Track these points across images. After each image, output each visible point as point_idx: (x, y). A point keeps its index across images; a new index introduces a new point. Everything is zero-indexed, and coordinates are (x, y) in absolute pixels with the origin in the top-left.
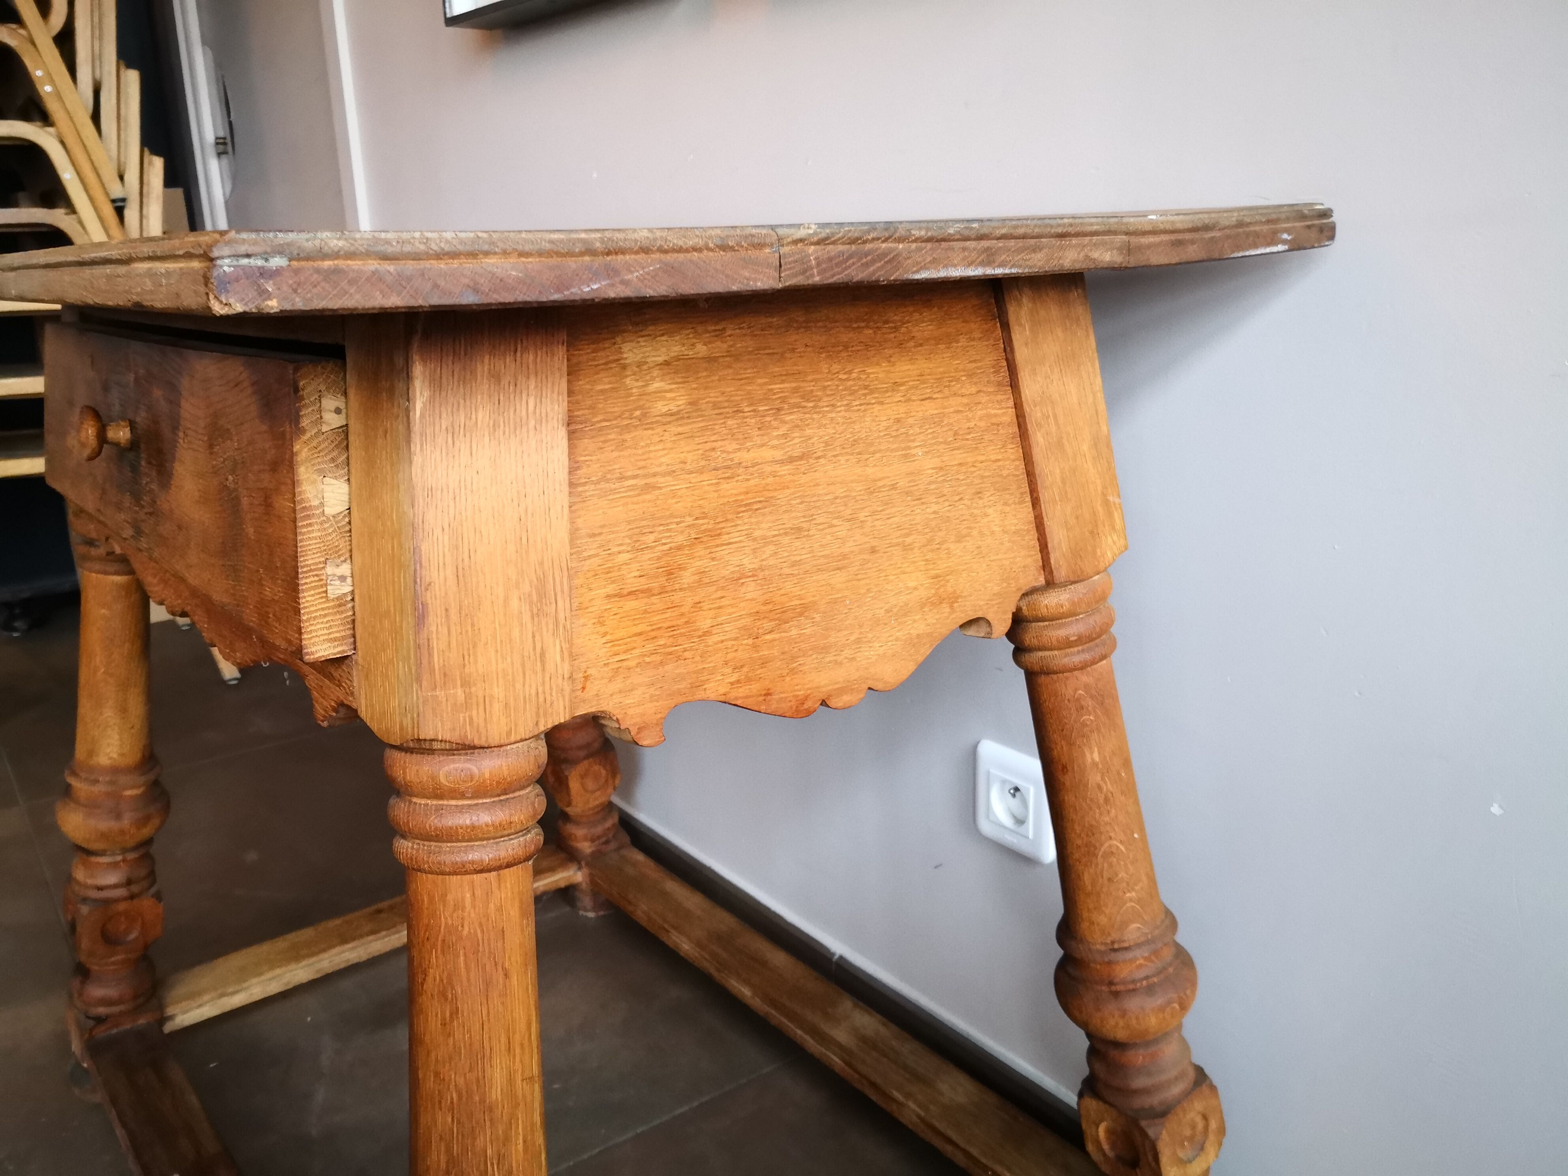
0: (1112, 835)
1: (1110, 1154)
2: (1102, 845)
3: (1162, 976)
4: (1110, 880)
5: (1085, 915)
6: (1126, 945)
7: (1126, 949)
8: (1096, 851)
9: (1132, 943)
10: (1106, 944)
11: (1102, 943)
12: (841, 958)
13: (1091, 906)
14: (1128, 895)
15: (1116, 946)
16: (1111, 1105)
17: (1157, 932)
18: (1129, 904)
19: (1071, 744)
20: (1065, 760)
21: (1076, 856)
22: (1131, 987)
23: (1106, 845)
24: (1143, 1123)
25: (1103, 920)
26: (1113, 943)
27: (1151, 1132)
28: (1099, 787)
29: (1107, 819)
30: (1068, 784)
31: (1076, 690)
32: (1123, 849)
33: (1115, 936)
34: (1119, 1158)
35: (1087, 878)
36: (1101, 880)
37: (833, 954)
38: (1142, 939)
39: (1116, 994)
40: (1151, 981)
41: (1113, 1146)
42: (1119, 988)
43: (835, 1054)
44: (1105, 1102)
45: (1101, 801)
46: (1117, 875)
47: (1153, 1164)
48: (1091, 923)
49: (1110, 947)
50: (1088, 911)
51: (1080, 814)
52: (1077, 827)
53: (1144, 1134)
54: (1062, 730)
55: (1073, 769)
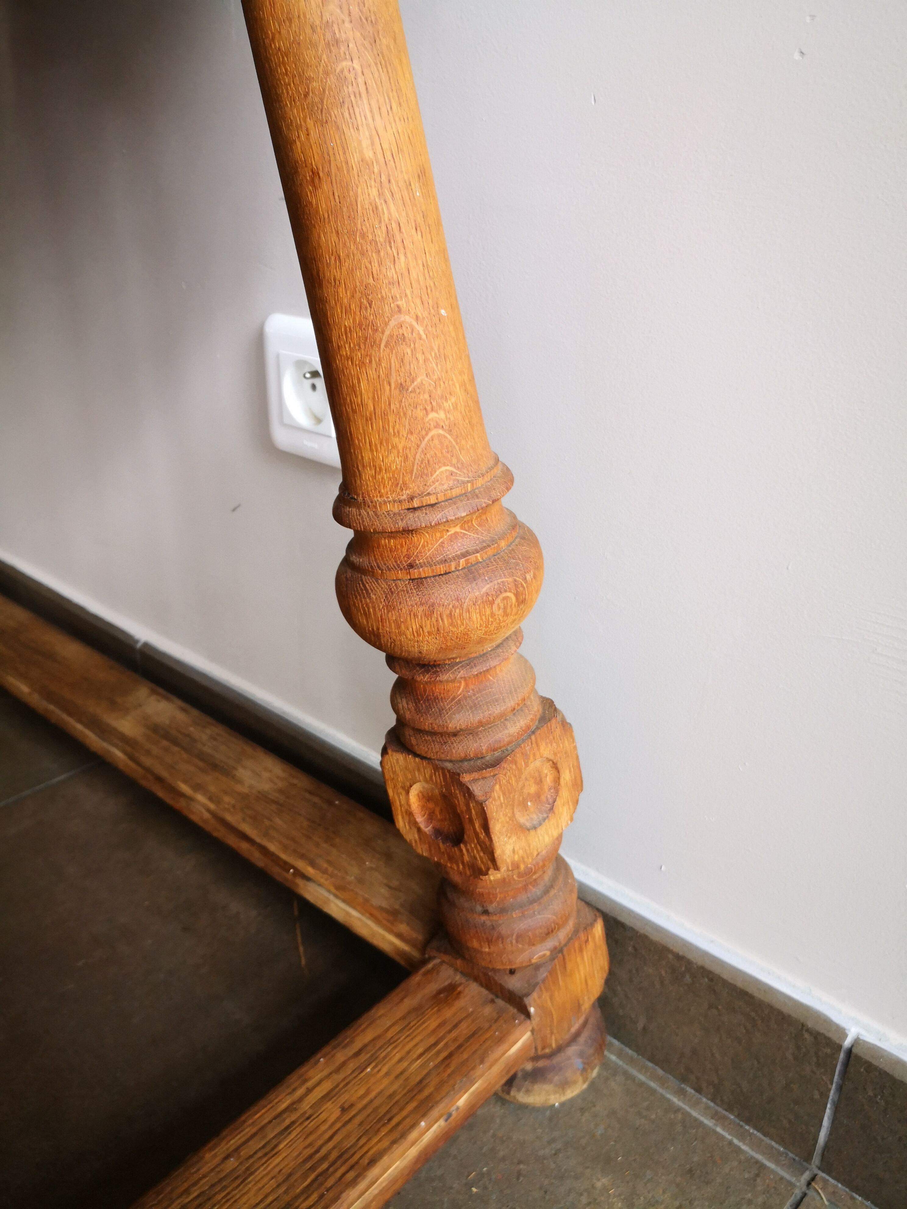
0: (402, 303)
1: (427, 829)
2: (386, 324)
3: (490, 552)
4: (402, 387)
5: (367, 456)
6: (432, 500)
7: (433, 507)
8: (378, 335)
9: (441, 498)
10: (400, 501)
11: (395, 501)
12: (146, 645)
13: (375, 440)
14: (432, 415)
15: (416, 503)
16: (423, 758)
17: (480, 482)
18: (434, 432)
20: (315, 160)
21: (346, 351)
22: (442, 569)
23: (392, 323)
24: (466, 778)
25: (393, 461)
26: (411, 498)
27: (477, 790)
29: (391, 273)
30: (323, 207)
32: (420, 329)
33: (414, 487)
34: (438, 832)
35: (365, 388)
36: (387, 388)
37: (137, 641)
38: (456, 492)
39: (419, 582)
40: (472, 558)
41: (431, 817)
44: (416, 755)
46: (414, 378)
47: (482, 836)
48: (378, 470)
49: (407, 505)
50: (371, 450)
51: (346, 265)
52: (344, 295)
53: (469, 794)
54: (306, 95)
55: (329, 174)
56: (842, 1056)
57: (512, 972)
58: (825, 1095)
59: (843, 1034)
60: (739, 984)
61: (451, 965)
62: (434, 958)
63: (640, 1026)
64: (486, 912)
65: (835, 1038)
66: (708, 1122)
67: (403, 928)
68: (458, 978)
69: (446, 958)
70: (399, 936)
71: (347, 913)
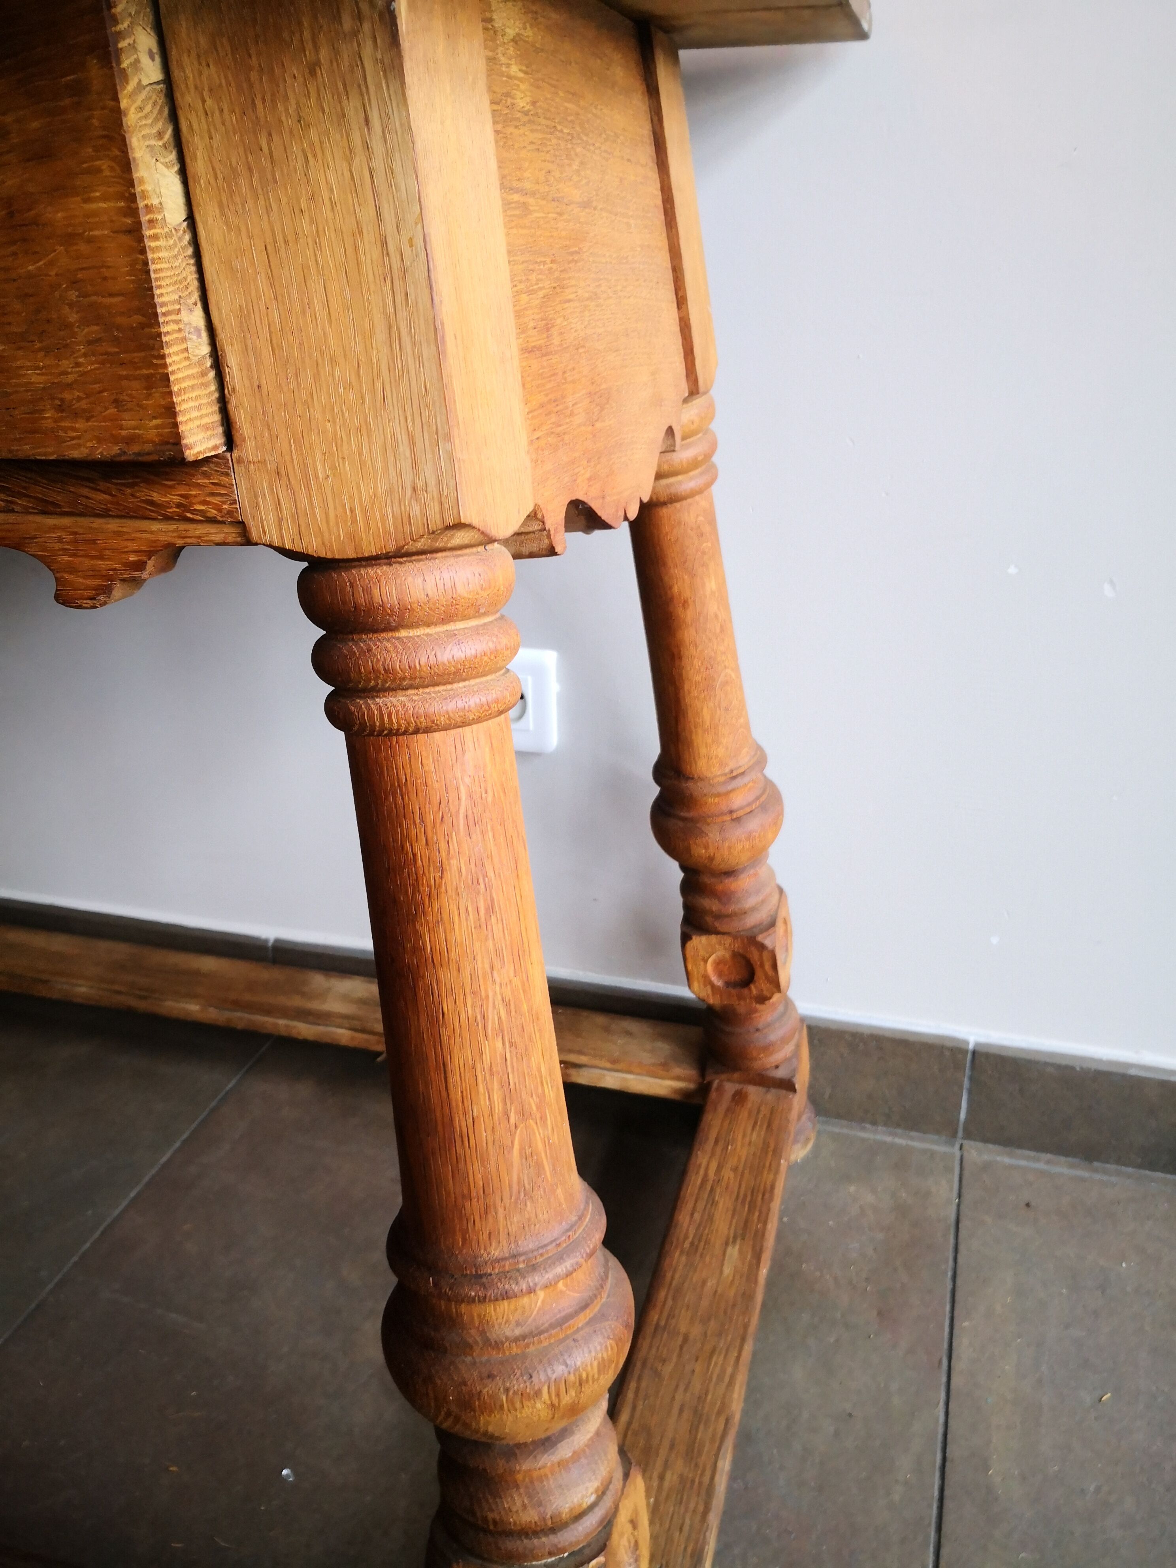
1: (719, 983)
4: (727, 709)
5: (703, 751)
6: (742, 770)
7: (743, 773)
8: (715, 684)
9: (746, 767)
10: (725, 775)
11: (722, 775)
12: (277, 941)
13: (709, 741)
14: (739, 721)
15: (734, 774)
16: (724, 933)
18: (740, 730)
19: (693, 576)
20: (687, 594)
21: (695, 693)
22: (748, 810)
23: (723, 674)
24: (760, 938)
25: (721, 752)
26: (732, 772)
27: (768, 942)
28: (716, 616)
29: (723, 648)
30: (689, 619)
31: (698, 516)
33: (732, 765)
34: (728, 984)
35: (706, 714)
36: (720, 711)
37: (266, 941)
38: (752, 762)
39: (738, 820)
40: (760, 800)
41: (720, 975)
42: (740, 813)
43: (340, 1026)
44: (717, 933)
45: (718, 630)
46: (732, 703)
47: (771, 973)
48: (709, 758)
49: (729, 776)
50: (706, 747)
51: (700, 648)
52: (697, 663)
53: (762, 947)
54: (685, 562)
55: (694, 601)
56: (969, 1056)
57: (777, 1067)
58: (961, 1087)
59: (967, 1043)
60: (898, 1036)
61: (729, 1080)
62: (714, 1080)
63: (826, 1096)
64: (758, 1030)
65: (963, 1046)
66: (889, 1139)
67: (678, 1071)
68: (738, 1087)
69: (724, 1076)
70: (678, 1078)
71: (625, 1080)
